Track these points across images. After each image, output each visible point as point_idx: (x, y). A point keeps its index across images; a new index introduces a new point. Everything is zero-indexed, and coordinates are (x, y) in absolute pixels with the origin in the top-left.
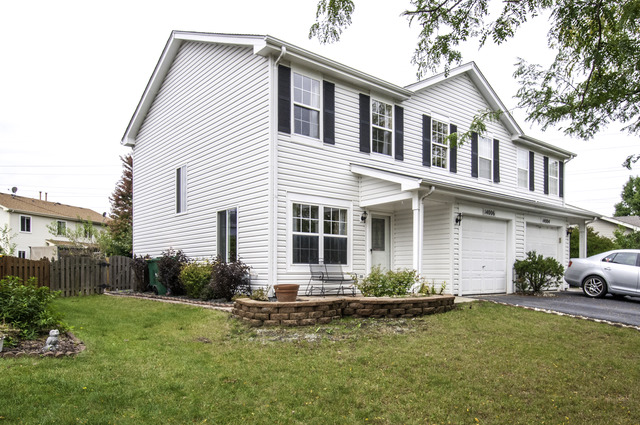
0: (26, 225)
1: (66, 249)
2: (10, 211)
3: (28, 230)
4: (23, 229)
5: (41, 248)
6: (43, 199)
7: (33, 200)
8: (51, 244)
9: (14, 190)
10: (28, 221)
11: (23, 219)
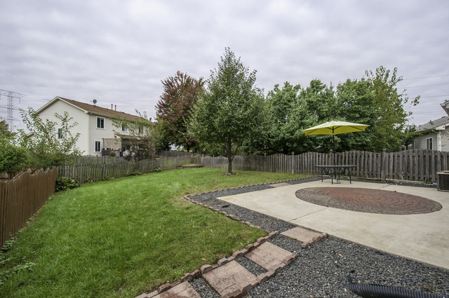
0: (101, 124)
1: (127, 140)
2: (89, 114)
3: (103, 127)
4: (98, 126)
5: (111, 139)
6: (114, 109)
7: (107, 109)
8: (118, 137)
9: (95, 101)
10: (103, 121)
11: (98, 120)
